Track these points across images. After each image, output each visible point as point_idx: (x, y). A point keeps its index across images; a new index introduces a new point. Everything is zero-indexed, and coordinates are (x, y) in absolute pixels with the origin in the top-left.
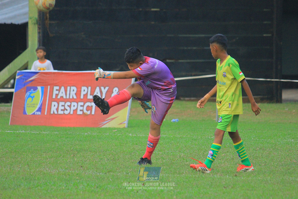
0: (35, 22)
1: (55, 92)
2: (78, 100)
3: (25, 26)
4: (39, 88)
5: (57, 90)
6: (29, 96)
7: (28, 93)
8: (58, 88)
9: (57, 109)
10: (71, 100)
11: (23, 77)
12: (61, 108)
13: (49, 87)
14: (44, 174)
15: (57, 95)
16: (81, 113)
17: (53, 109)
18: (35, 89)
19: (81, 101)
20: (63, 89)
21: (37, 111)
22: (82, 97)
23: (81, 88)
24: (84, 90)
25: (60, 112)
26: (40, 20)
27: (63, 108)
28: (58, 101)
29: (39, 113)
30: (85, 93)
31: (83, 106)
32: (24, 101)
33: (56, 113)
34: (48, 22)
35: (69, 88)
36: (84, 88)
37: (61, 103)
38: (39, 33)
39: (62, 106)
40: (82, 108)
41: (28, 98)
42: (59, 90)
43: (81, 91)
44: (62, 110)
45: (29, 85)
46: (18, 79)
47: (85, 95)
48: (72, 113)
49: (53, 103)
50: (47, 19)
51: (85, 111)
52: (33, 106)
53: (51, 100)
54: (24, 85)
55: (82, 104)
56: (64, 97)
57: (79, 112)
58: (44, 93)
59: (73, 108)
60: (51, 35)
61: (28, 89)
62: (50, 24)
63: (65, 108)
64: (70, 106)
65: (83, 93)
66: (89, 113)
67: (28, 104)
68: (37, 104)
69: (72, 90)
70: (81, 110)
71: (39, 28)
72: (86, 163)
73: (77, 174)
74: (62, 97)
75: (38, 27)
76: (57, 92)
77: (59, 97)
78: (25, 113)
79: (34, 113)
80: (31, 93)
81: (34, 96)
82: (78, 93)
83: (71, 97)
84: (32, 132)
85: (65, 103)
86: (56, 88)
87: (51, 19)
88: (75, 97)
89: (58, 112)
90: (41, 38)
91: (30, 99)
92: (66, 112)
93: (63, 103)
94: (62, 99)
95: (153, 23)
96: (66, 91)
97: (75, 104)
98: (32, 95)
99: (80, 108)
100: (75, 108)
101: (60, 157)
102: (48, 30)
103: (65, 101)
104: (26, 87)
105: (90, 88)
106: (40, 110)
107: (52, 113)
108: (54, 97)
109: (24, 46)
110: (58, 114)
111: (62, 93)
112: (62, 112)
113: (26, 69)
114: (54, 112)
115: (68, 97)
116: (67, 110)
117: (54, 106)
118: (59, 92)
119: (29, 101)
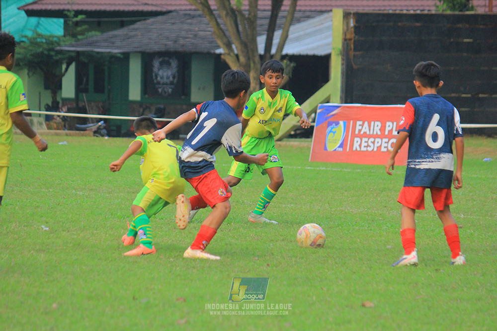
0: (339, 53)
1: (358, 128)
2: (382, 136)
3: (327, 58)
4: (341, 123)
5: (360, 125)
6: (331, 131)
7: (329, 128)
8: (361, 123)
9: (360, 146)
10: (375, 136)
11: (325, 111)
12: (364, 144)
13: (352, 122)
14: (346, 213)
15: (360, 131)
16: (385, 150)
17: (356, 146)
18: (337, 124)
19: (386, 137)
20: (366, 124)
21: (339, 147)
22: (387, 133)
23: (386, 123)
24: (389, 126)
25: (363, 149)
26: (344, 51)
27: (366, 144)
28: (361, 137)
29: (341, 149)
30: (390, 128)
31: (388, 142)
32: (325, 136)
33: (358, 149)
34: (352, 53)
35: (372, 123)
36: (388, 123)
37: (365, 139)
38: (342, 64)
39: (365, 142)
40: (386, 145)
41: (329, 133)
42: (362, 125)
43: (385, 127)
44: (365, 147)
45: (331, 120)
46: (319, 113)
47: (391, 131)
48: (375, 149)
49: (356, 139)
50: (351, 49)
51: (390, 148)
52: (335, 141)
53: (354, 136)
54: (326, 120)
55: (387, 140)
56: (368, 133)
57: (383, 149)
58: (347, 128)
59: (377, 145)
60: (355, 67)
61: (330, 124)
62: (354, 55)
63: (368, 144)
64: (374, 143)
65: (388, 129)
67: (329, 140)
68: (339, 140)
69: (376, 125)
70: (385, 147)
71: (343, 60)
72: (390, 203)
73: (381, 214)
74: (365, 133)
75: (342, 58)
76: (360, 127)
77: (362, 133)
78: (326, 149)
79: (335, 150)
80: (332, 128)
81: (335, 132)
82: (383, 129)
83: (375, 133)
84: (333, 169)
85: (369, 139)
86: (359, 123)
87: (355, 49)
88: (379, 133)
89: (360, 148)
90: (345, 70)
91: (331, 135)
92: (370, 149)
93: (366, 139)
94: (365, 135)
95: (465, 54)
96: (370, 126)
97: (379, 140)
98: (334, 130)
99: (384, 145)
100: (379, 144)
101: (362, 195)
102: (352, 61)
103: (369, 137)
104: (327, 121)
105: (395, 123)
106: (341, 146)
107: (354, 149)
108: (357, 132)
109: (326, 79)
110: (360, 151)
111: (365, 129)
112: (365, 149)
113: (328, 102)
114: (356, 149)
115: (371, 133)
116: (370, 147)
117: (357, 142)
118: (362, 127)
119: (330, 136)
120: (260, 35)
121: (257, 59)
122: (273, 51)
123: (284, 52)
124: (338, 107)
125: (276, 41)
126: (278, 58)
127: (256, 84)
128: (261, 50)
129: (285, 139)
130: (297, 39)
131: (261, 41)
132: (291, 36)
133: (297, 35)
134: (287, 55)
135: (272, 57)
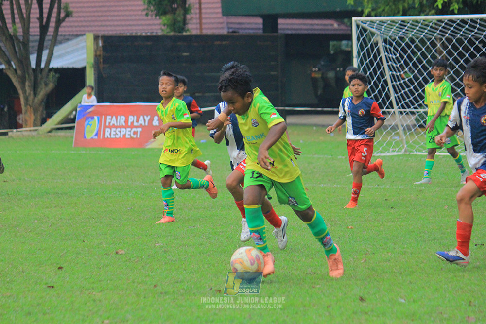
0: (92, 66)
1: (108, 121)
2: (126, 126)
3: (83, 70)
4: (96, 118)
5: (109, 119)
6: (88, 124)
7: (87, 122)
9: (110, 134)
10: (121, 127)
11: (83, 110)
12: (113, 133)
13: (103, 117)
15: (110, 123)
16: (129, 137)
17: (107, 134)
18: (93, 118)
19: (129, 127)
20: (114, 118)
22: (129, 124)
23: (128, 117)
25: (113, 136)
26: (95, 64)
27: (114, 133)
28: (110, 127)
29: (96, 137)
30: (132, 120)
31: (130, 131)
32: (84, 128)
33: (109, 136)
34: (101, 66)
35: (119, 117)
36: (130, 117)
37: (113, 129)
38: (95, 74)
39: (114, 131)
40: (129, 133)
42: (111, 119)
43: (128, 119)
44: (114, 135)
45: (88, 116)
46: (79, 111)
47: (132, 123)
48: (122, 136)
49: (108, 130)
50: (101, 63)
51: (132, 135)
52: (92, 132)
53: (105, 127)
54: (84, 115)
55: (129, 129)
56: (116, 124)
57: (127, 136)
58: (100, 121)
59: (122, 133)
60: (104, 75)
61: (87, 119)
62: (103, 68)
64: (120, 132)
65: (130, 121)
66: (135, 136)
67: (87, 130)
68: (94, 131)
69: (121, 119)
70: (129, 135)
71: (95, 71)
74: (114, 125)
75: (94, 69)
76: (110, 121)
77: (111, 124)
78: (85, 137)
79: (92, 138)
82: (126, 121)
83: (121, 124)
84: (91, 152)
85: (116, 129)
86: (109, 117)
87: (104, 62)
88: (124, 124)
90: (97, 78)
91: (89, 126)
92: (117, 136)
94: (114, 126)
95: (184, 64)
96: (117, 119)
97: (124, 129)
98: (90, 123)
100: (124, 133)
102: (102, 72)
103: (116, 127)
104: (85, 117)
105: (135, 117)
106: (96, 135)
107: (106, 137)
108: (107, 124)
109: (83, 85)
110: (111, 138)
111: (114, 121)
114: (108, 137)
115: (118, 124)
116: (117, 134)
117: (108, 131)
118: (111, 120)
119: (88, 128)
120: (32, 54)
121: (31, 71)
122: (43, 66)
123: (51, 66)
124: (92, 106)
125: (44, 58)
126: (47, 70)
127: (30, 91)
128: (33, 65)
129: (54, 131)
130: (60, 56)
131: (33, 59)
132: (55, 54)
133: (59, 53)
134: (53, 68)
135: (42, 70)
